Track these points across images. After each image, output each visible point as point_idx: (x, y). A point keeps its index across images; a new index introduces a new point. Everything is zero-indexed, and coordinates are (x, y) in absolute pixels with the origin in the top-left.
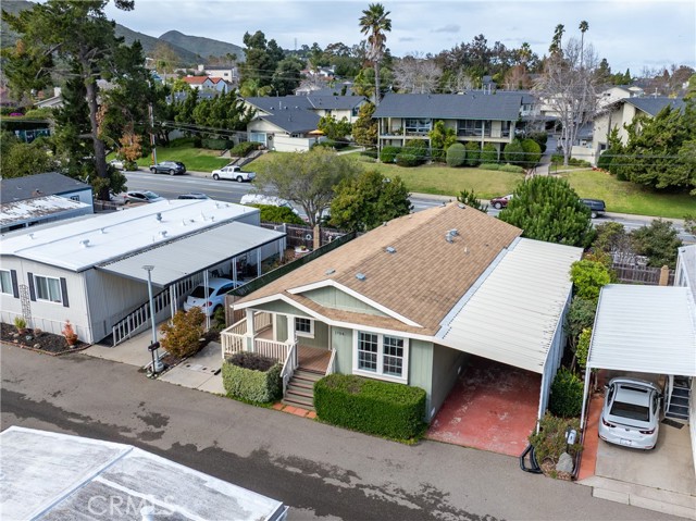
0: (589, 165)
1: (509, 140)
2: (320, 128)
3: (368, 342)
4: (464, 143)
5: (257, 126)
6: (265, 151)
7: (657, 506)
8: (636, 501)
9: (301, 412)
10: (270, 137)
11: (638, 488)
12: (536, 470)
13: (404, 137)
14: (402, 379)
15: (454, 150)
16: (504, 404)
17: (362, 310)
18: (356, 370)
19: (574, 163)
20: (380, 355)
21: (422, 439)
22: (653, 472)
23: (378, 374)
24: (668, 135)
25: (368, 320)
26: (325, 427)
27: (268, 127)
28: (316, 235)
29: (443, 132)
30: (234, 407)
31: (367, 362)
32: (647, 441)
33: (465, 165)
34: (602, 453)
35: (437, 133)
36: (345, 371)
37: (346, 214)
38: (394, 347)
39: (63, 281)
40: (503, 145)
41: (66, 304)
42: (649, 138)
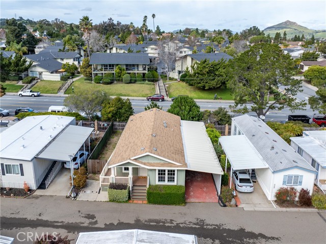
0: (176, 80)
1: (146, 72)
2: (63, 69)
3: (162, 173)
4: (129, 73)
5: (33, 69)
6: (39, 80)
7: (262, 209)
8: (257, 209)
9: (141, 202)
10: (40, 74)
11: (255, 205)
12: (225, 206)
13: (103, 72)
14: (175, 183)
15: (126, 77)
16: (203, 185)
17: (159, 162)
18: (157, 183)
19: (171, 79)
20: (166, 176)
21: (186, 203)
22: (255, 198)
23: (166, 183)
24: (207, 70)
25: (163, 165)
26: (152, 206)
27: (39, 69)
28: (96, 124)
29: (120, 70)
30: (115, 205)
31: (161, 179)
32: (250, 190)
33: (130, 82)
34: (239, 195)
35: (118, 71)
36: (153, 183)
37: (110, 115)
38: (171, 173)
39: (21, 165)
40: (144, 74)
41: (22, 174)
42: (201, 71)
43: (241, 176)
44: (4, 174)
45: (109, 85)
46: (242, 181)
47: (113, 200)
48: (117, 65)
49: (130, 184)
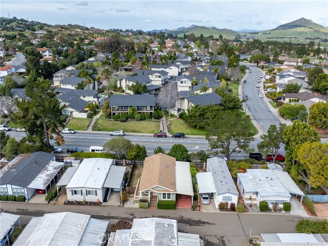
0: (176, 117)
1: (153, 111)
2: (88, 108)
3: (164, 194)
4: (139, 113)
5: (66, 109)
6: (71, 118)
7: (211, 212)
8: (209, 212)
9: (154, 208)
10: (71, 113)
11: (209, 210)
12: (194, 210)
13: (120, 112)
14: (171, 199)
15: (137, 116)
16: (185, 200)
17: (162, 189)
18: (162, 199)
19: (172, 116)
20: (167, 196)
21: (176, 209)
22: (210, 207)
23: (166, 199)
24: (198, 113)
25: (165, 191)
26: (159, 210)
27: (70, 109)
28: (124, 162)
29: (133, 110)
30: (142, 209)
31: (164, 197)
32: (208, 203)
33: (141, 120)
34: (202, 205)
35: (131, 111)
36: (160, 199)
38: (169, 194)
39: (96, 191)
40: (151, 113)
41: (96, 195)
42: (194, 114)
43: (204, 196)
44: (87, 195)
45: (125, 123)
46: (204, 198)
47: (141, 207)
48: (131, 107)
49: (149, 200)
